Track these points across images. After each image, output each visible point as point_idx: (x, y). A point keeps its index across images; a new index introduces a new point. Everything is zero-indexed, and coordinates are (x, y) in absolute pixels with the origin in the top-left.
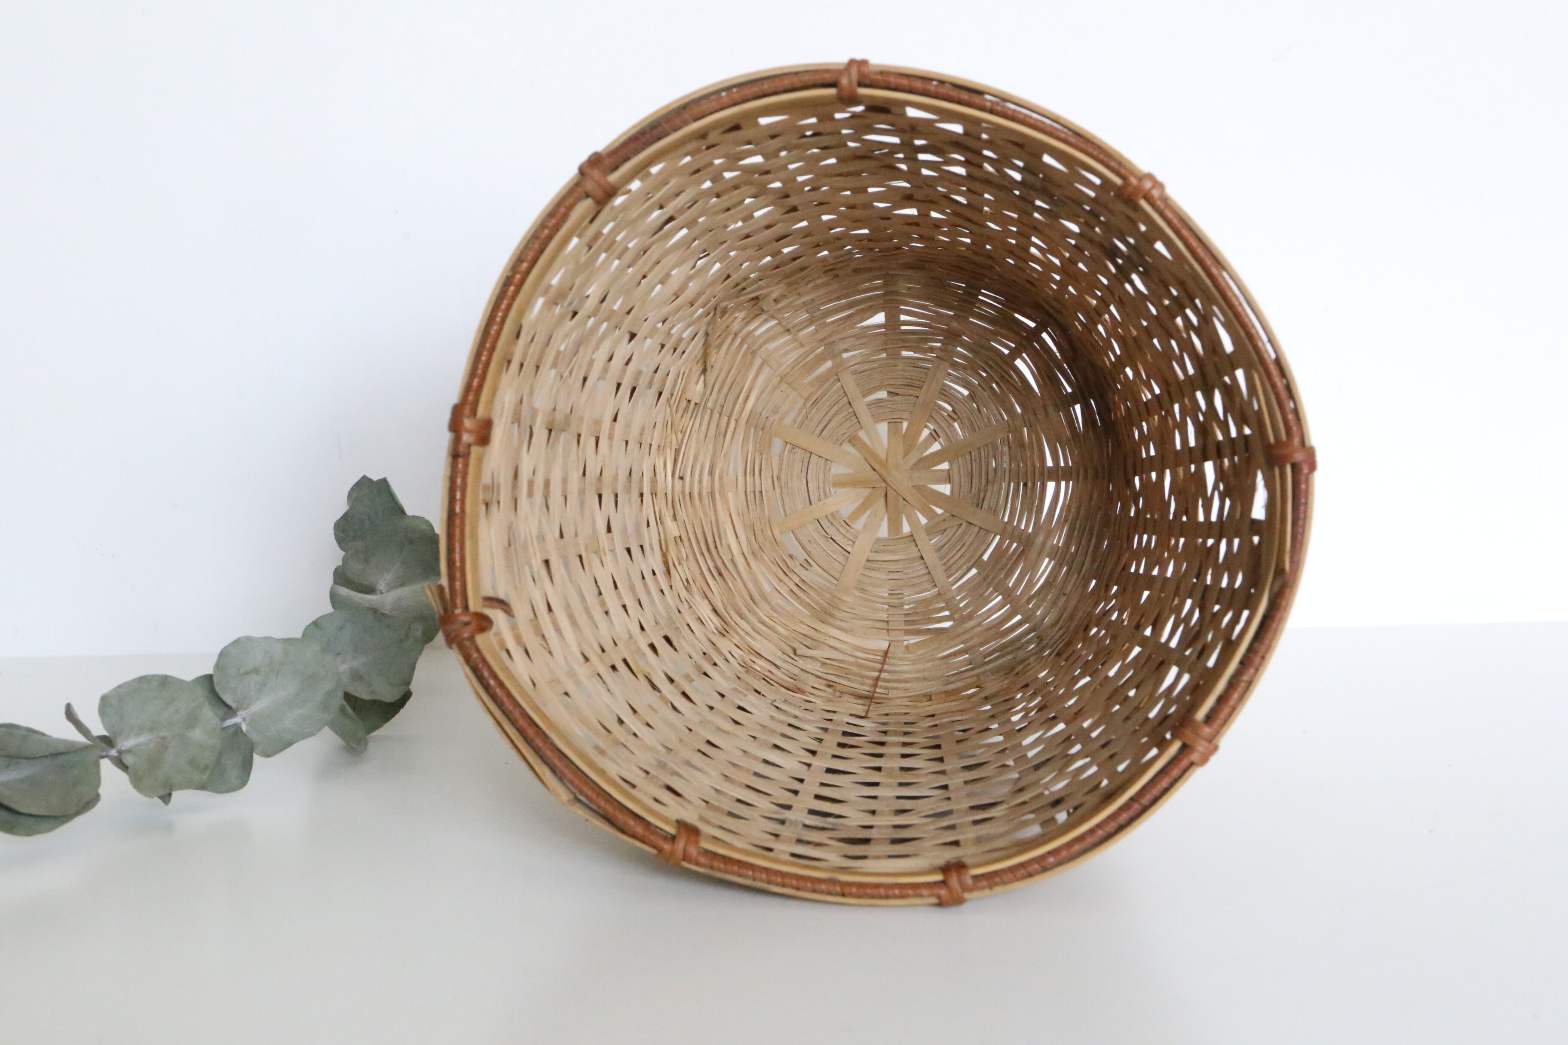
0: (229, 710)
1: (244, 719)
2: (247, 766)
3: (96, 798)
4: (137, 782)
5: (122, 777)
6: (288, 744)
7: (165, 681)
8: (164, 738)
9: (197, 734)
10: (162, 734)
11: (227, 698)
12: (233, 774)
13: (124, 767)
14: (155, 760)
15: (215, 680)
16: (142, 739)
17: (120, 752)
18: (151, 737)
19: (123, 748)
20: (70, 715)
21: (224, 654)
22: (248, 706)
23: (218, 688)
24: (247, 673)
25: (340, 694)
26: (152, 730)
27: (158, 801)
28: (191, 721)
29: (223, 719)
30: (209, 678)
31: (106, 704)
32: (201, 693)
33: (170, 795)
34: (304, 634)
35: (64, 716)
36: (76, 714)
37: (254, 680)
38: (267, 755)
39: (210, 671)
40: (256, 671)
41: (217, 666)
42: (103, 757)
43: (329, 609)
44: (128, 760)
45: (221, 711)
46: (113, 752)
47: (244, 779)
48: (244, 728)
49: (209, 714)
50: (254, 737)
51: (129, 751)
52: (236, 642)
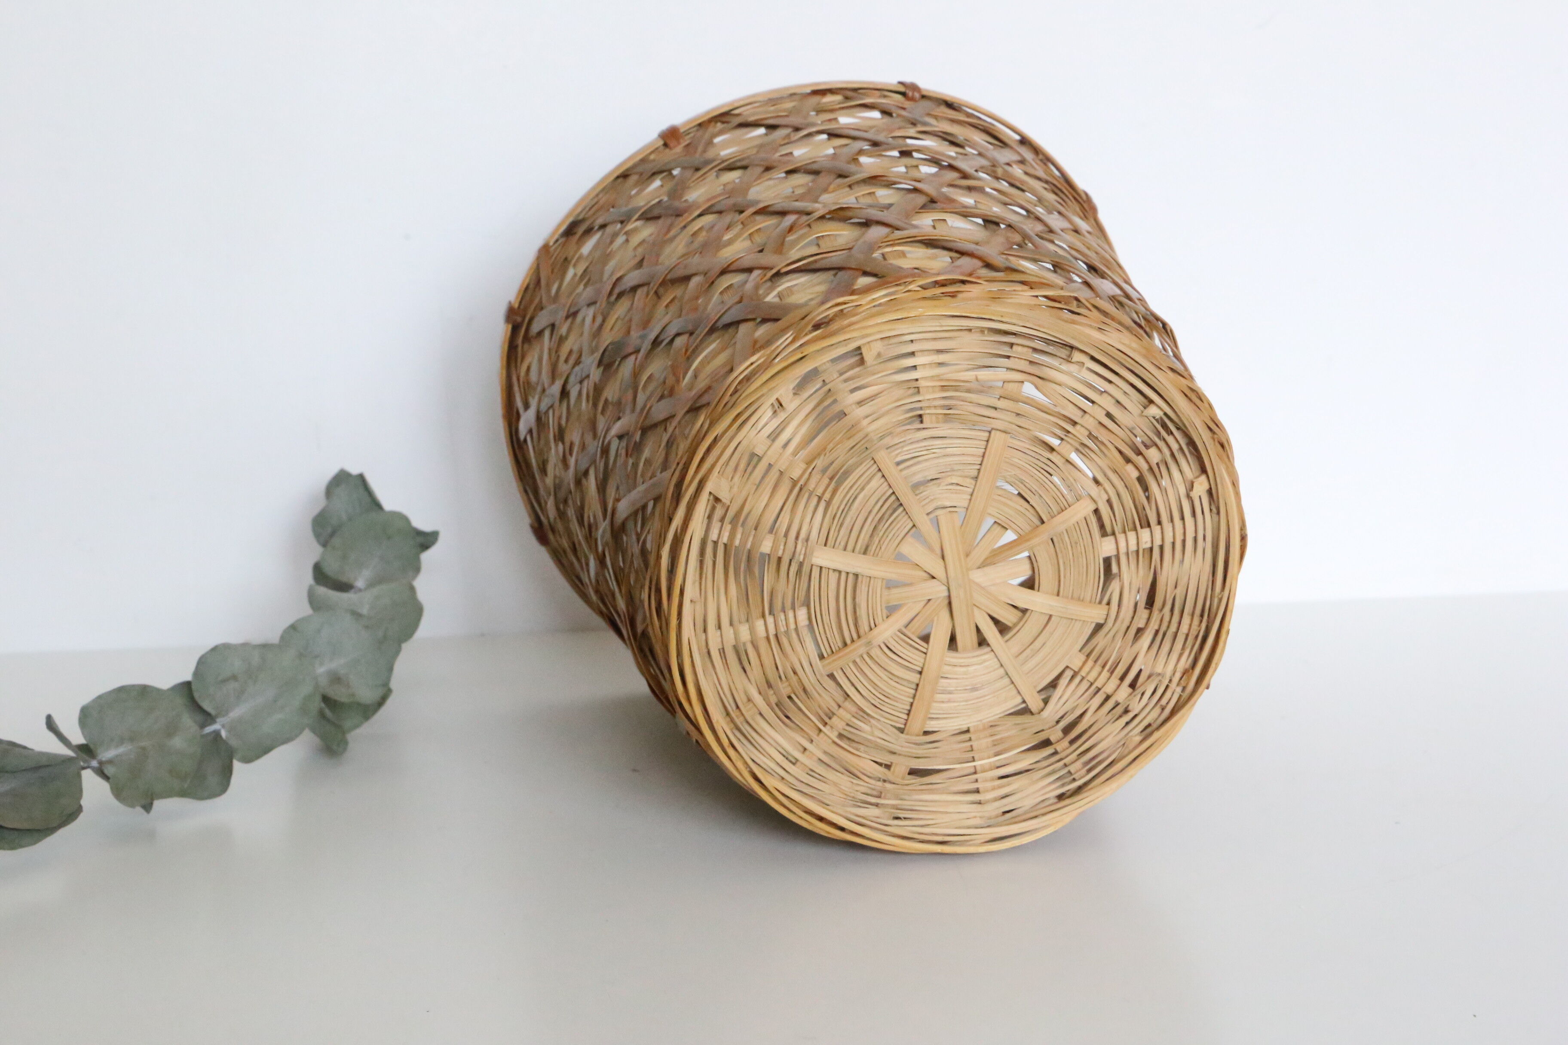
0: (208, 718)
1: (223, 726)
2: (227, 772)
3: (80, 809)
4: (118, 792)
5: (104, 787)
6: (267, 750)
7: (144, 692)
8: (144, 748)
9: (178, 742)
10: (143, 744)
11: (207, 706)
12: (213, 781)
13: (106, 777)
14: (136, 769)
15: (194, 687)
16: (121, 750)
17: (101, 763)
18: (130, 747)
19: (104, 759)
20: (50, 724)
21: (202, 662)
22: (227, 713)
23: (196, 695)
24: (225, 681)
25: (318, 698)
26: (132, 739)
27: (139, 809)
28: (171, 730)
29: (203, 726)
30: (188, 684)
31: (85, 715)
32: (180, 701)
33: (152, 804)
34: (282, 638)
35: (45, 726)
36: (57, 726)
37: (233, 685)
38: (247, 760)
39: (188, 677)
40: (234, 678)
41: (196, 673)
42: (84, 768)
43: (306, 610)
44: (109, 770)
45: (200, 718)
46: (94, 763)
47: (224, 784)
48: (224, 734)
49: (188, 721)
50: (234, 742)
51: (110, 762)
52: (215, 649)
